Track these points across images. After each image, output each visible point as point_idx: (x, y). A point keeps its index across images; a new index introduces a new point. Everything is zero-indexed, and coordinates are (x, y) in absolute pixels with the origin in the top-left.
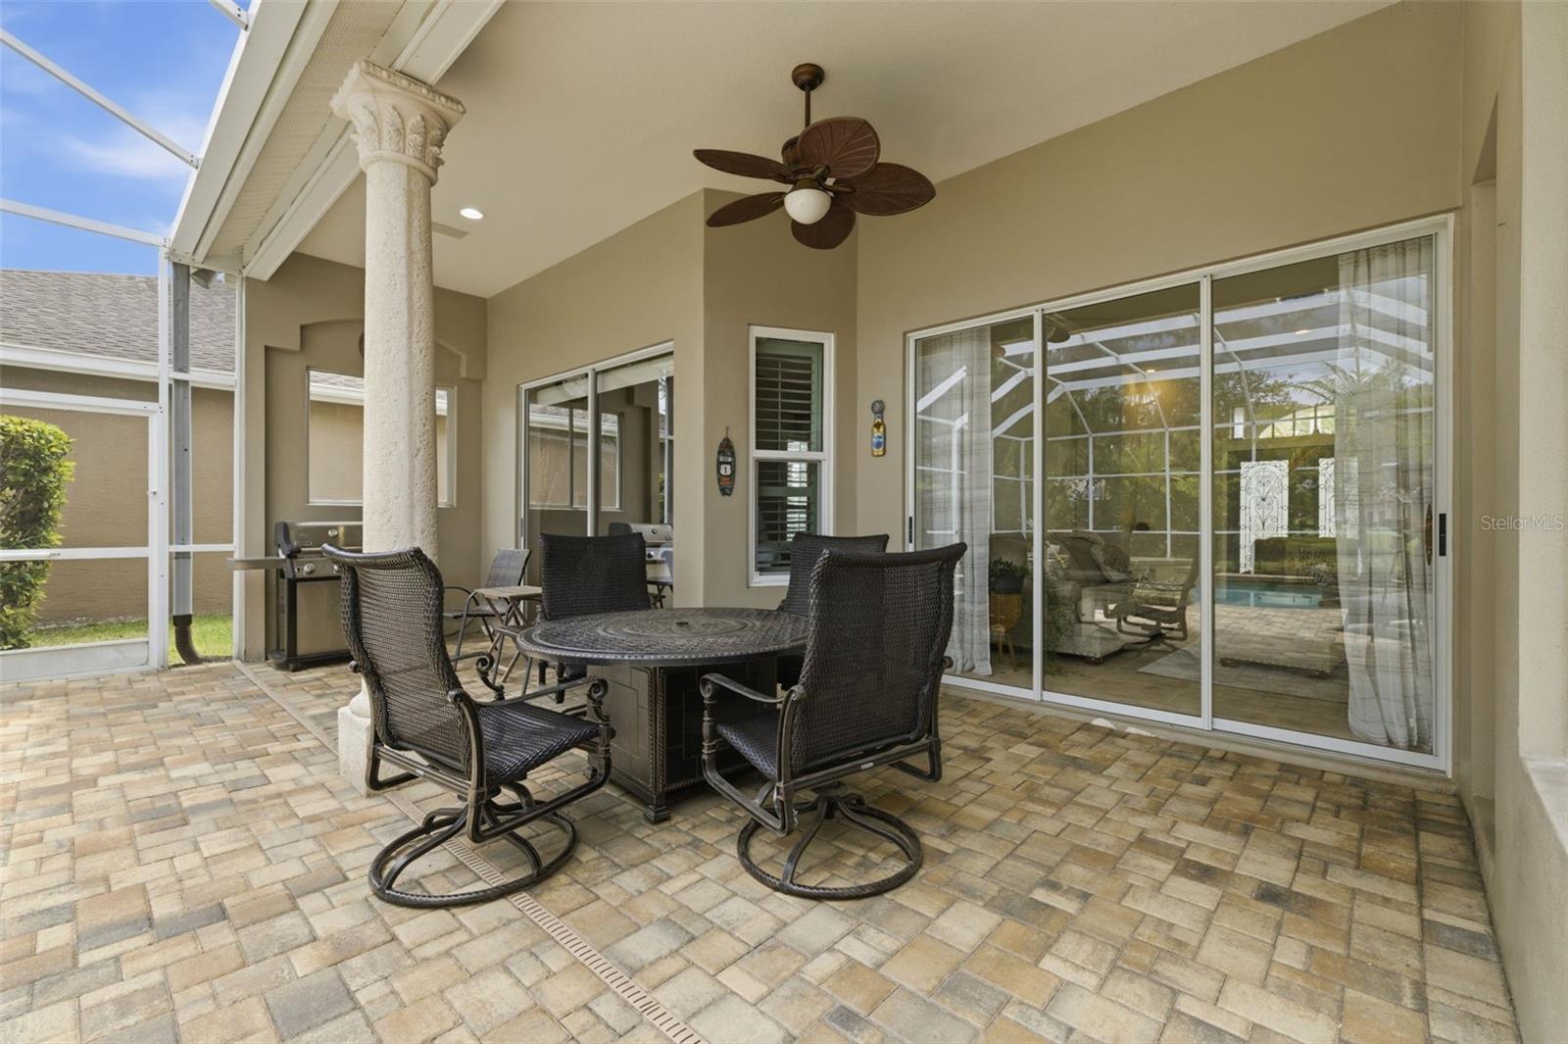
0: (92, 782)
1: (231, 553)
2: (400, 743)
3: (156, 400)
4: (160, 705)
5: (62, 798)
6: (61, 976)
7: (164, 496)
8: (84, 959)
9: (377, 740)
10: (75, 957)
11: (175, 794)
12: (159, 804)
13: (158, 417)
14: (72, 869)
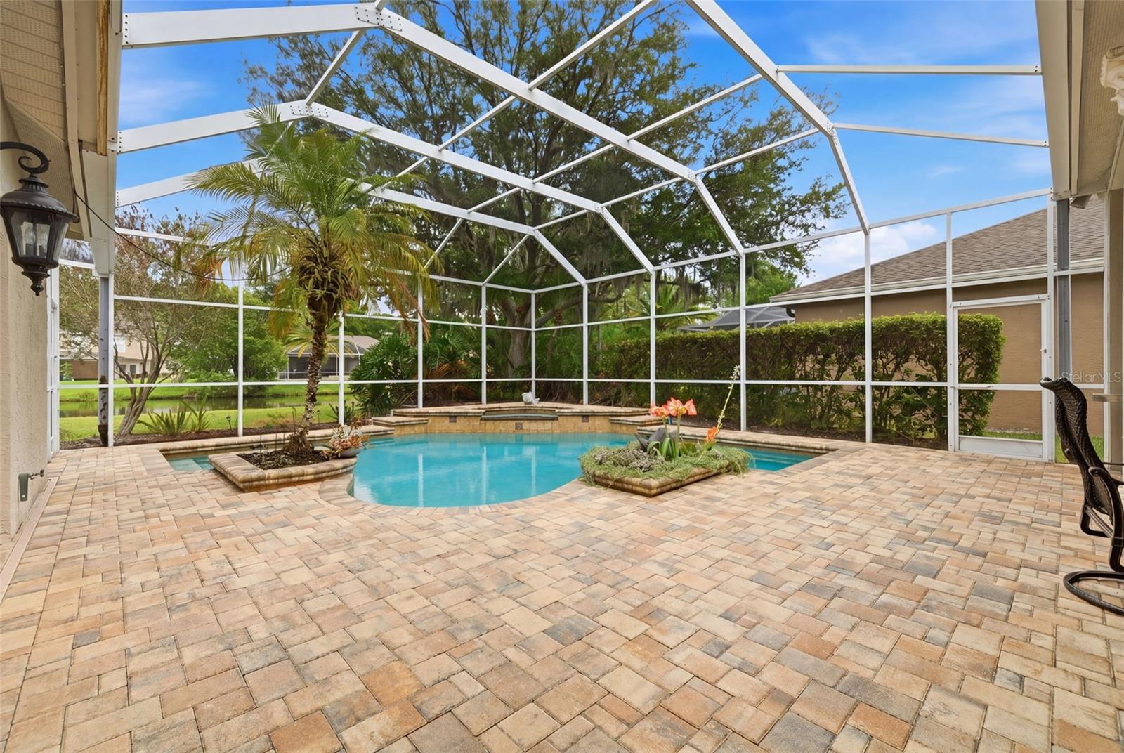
0: (973, 497)
1: (1102, 391)
2: (1103, 509)
3: (1046, 292)
4: (1033, 478)
5: (955, 499)
6: (917, 543)
7: (1051, 352)
8: (927, 542)
9: (1086, 503)
10: (925, 541)
11: (1004, 513)
12: (993, 514)
13: (1047, 304)
14: (942, 520)
